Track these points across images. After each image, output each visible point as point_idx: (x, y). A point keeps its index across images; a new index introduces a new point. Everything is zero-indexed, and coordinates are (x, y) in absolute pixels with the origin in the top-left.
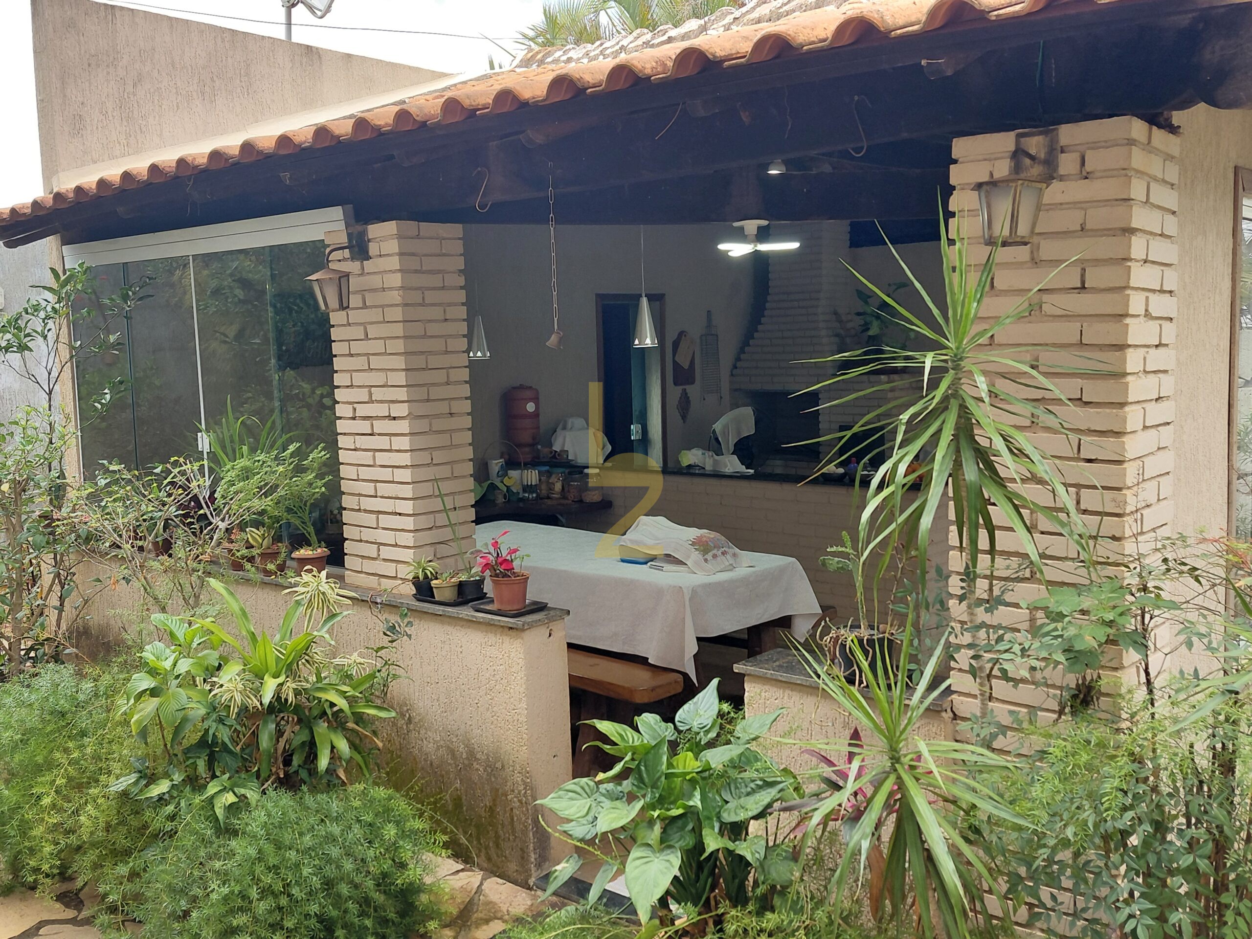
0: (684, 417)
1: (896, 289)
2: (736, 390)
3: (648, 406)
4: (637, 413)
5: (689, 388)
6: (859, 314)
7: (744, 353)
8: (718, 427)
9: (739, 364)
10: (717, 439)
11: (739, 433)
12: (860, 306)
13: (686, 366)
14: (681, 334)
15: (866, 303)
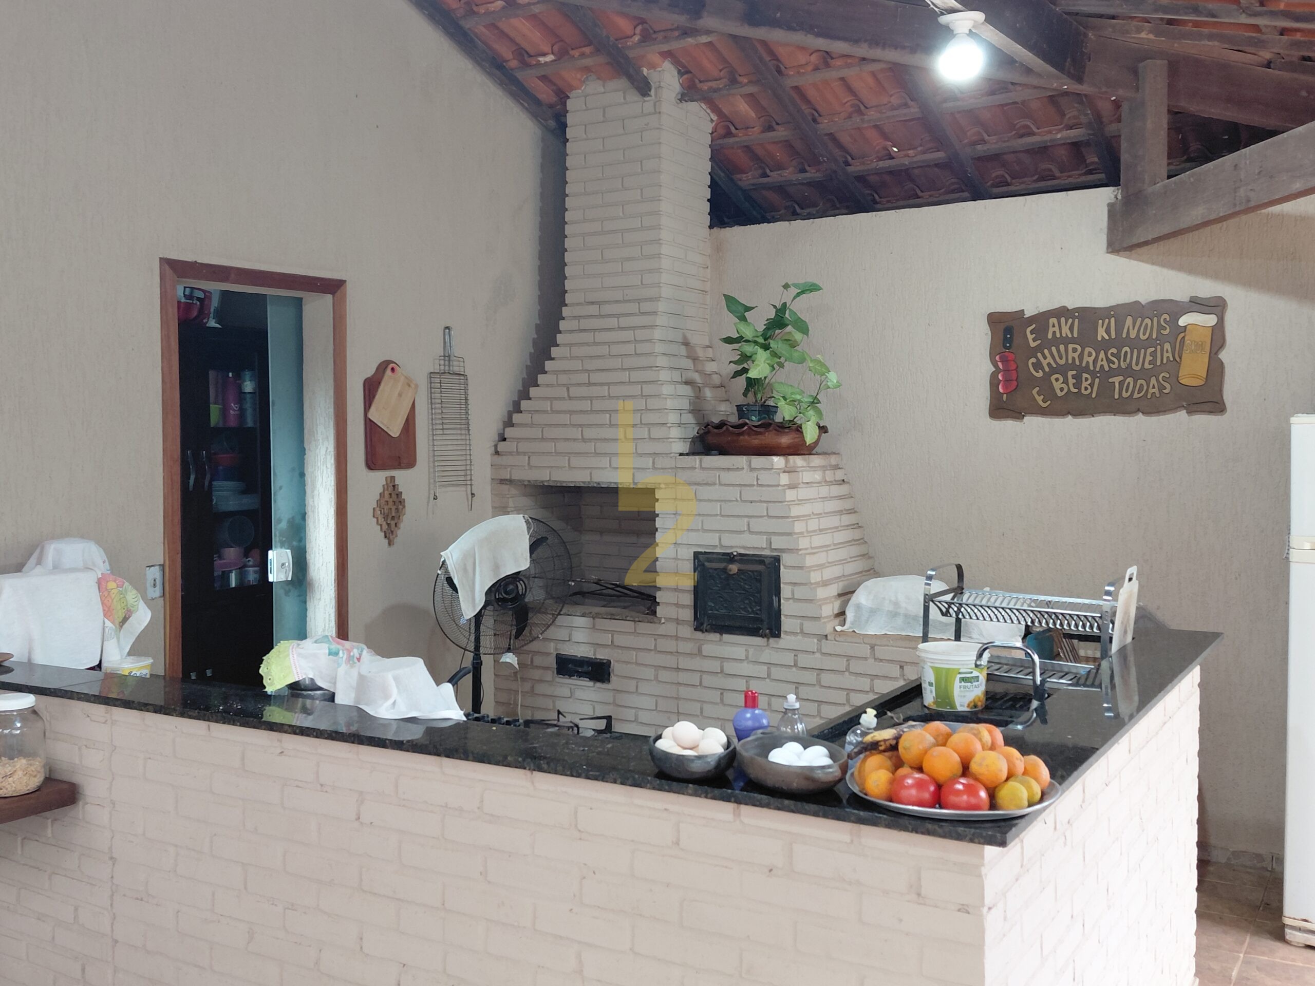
0: (389, 534)
1: (798, 294)
2: (502, 481)
3: (309, 510)
4: (283, 525)
5: (400, 476)
6: (729, 340)
7: (520, 411)
8: (452, 555)
9: (509, 432)
10: (450, 581)
11: (496, 567)
12: (730, 326)
13: (395, 431)
14: (385, 366)
15: (743, 319)
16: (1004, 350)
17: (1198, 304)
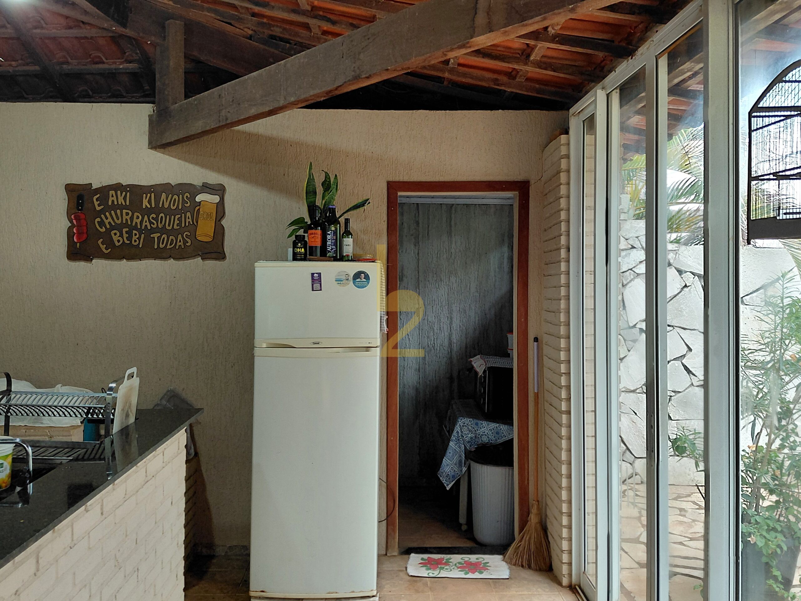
16: (77, 211)
17: (207, 188)
